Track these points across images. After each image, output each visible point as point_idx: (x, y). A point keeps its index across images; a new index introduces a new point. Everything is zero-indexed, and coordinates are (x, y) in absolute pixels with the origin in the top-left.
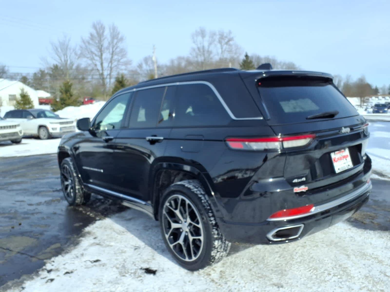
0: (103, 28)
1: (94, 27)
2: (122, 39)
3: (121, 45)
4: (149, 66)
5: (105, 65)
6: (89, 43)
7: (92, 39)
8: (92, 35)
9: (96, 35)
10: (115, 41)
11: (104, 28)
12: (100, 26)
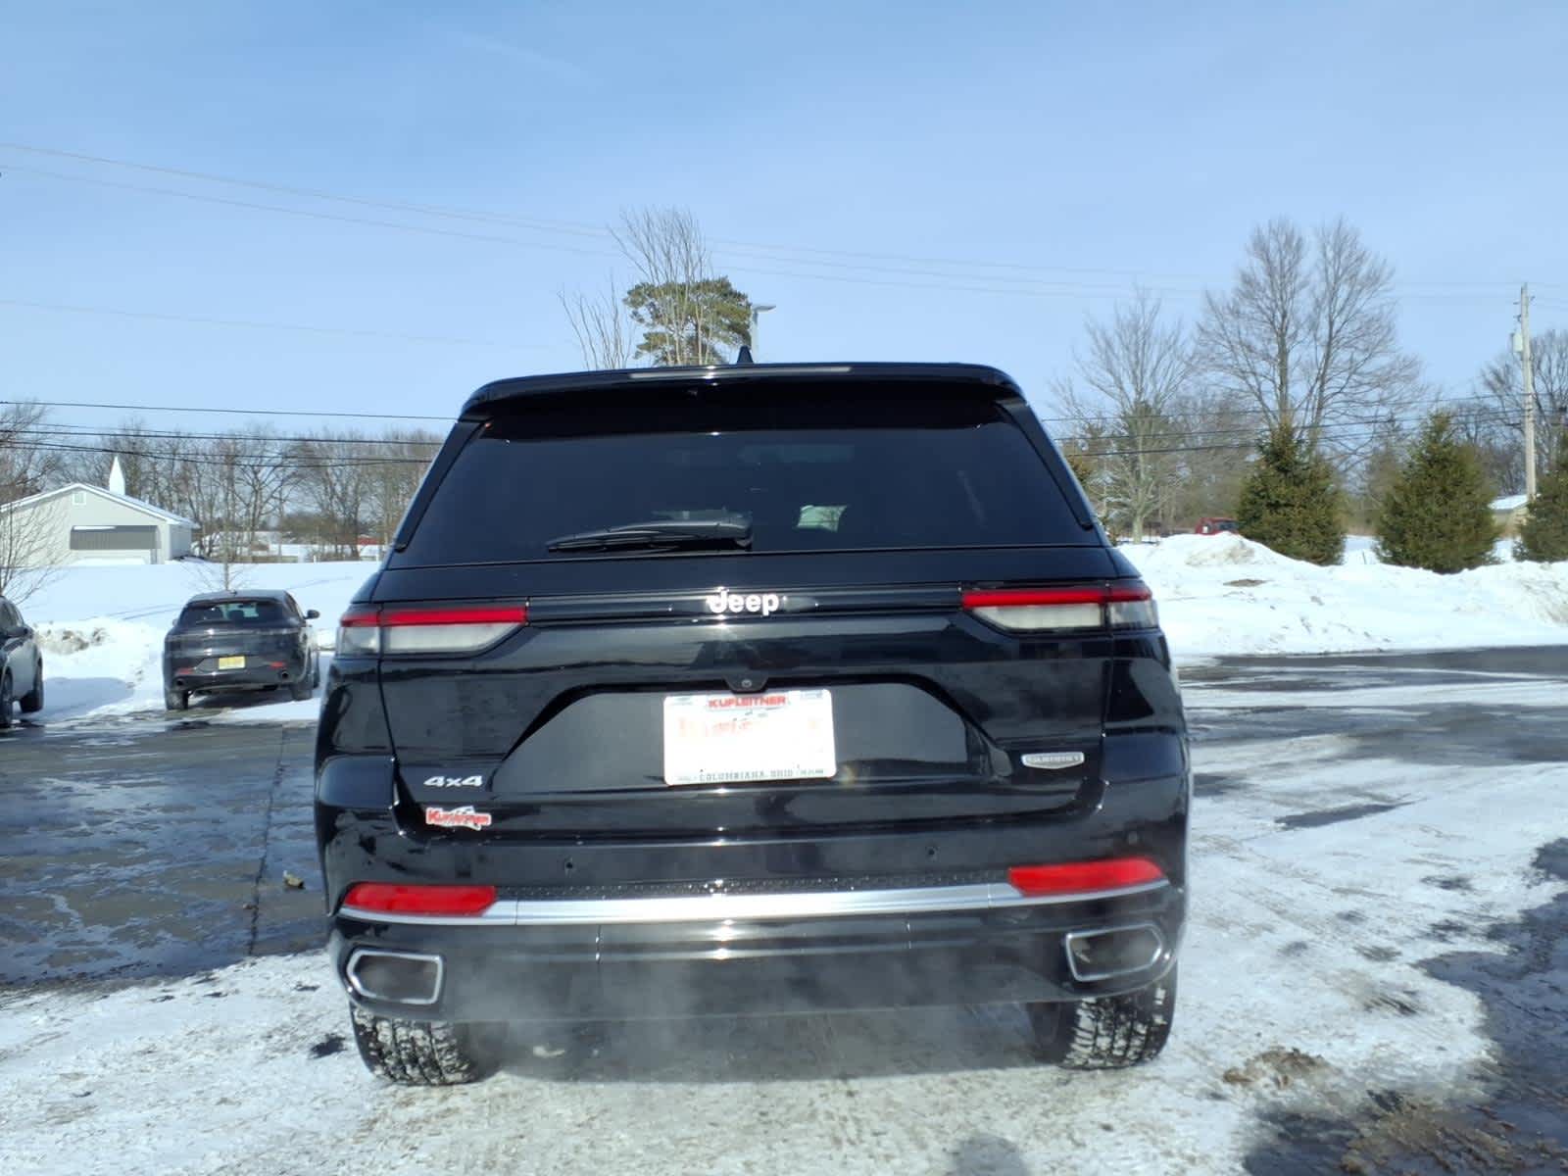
0: (1293, 246)
1: (1261, 248)
2: (1374, 280)
3: (1366, 304)
4: (1548, 379)
5: (1298, 390)
6: (1236, 313)
7: (1248, 296)
8: (1248, 280)
9: (1262, 277)
10: (1343, 291)
11: (1299, 247)
12: (1283, 239)
